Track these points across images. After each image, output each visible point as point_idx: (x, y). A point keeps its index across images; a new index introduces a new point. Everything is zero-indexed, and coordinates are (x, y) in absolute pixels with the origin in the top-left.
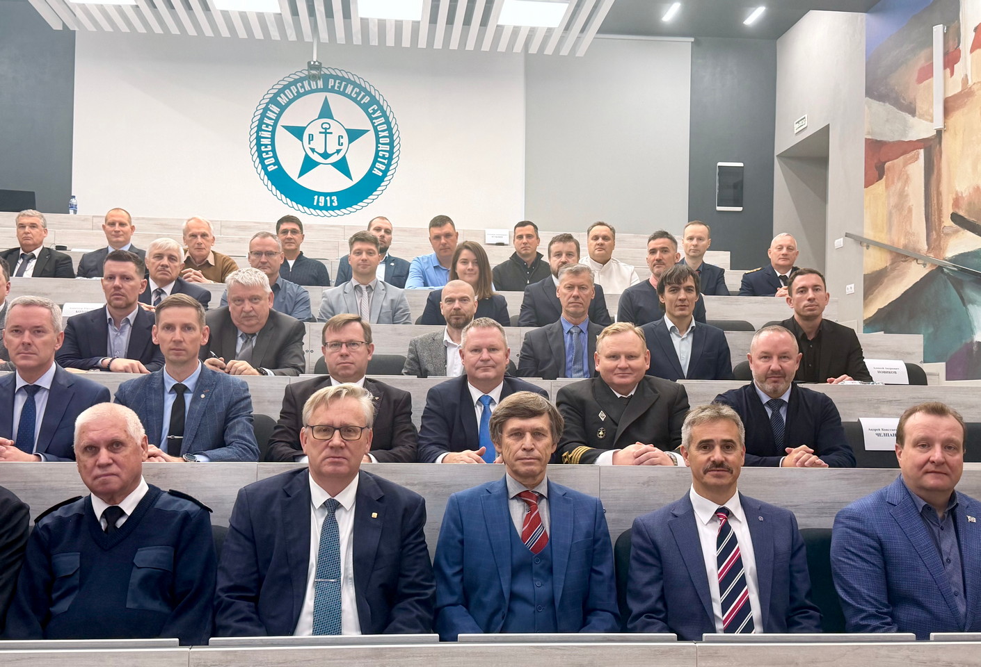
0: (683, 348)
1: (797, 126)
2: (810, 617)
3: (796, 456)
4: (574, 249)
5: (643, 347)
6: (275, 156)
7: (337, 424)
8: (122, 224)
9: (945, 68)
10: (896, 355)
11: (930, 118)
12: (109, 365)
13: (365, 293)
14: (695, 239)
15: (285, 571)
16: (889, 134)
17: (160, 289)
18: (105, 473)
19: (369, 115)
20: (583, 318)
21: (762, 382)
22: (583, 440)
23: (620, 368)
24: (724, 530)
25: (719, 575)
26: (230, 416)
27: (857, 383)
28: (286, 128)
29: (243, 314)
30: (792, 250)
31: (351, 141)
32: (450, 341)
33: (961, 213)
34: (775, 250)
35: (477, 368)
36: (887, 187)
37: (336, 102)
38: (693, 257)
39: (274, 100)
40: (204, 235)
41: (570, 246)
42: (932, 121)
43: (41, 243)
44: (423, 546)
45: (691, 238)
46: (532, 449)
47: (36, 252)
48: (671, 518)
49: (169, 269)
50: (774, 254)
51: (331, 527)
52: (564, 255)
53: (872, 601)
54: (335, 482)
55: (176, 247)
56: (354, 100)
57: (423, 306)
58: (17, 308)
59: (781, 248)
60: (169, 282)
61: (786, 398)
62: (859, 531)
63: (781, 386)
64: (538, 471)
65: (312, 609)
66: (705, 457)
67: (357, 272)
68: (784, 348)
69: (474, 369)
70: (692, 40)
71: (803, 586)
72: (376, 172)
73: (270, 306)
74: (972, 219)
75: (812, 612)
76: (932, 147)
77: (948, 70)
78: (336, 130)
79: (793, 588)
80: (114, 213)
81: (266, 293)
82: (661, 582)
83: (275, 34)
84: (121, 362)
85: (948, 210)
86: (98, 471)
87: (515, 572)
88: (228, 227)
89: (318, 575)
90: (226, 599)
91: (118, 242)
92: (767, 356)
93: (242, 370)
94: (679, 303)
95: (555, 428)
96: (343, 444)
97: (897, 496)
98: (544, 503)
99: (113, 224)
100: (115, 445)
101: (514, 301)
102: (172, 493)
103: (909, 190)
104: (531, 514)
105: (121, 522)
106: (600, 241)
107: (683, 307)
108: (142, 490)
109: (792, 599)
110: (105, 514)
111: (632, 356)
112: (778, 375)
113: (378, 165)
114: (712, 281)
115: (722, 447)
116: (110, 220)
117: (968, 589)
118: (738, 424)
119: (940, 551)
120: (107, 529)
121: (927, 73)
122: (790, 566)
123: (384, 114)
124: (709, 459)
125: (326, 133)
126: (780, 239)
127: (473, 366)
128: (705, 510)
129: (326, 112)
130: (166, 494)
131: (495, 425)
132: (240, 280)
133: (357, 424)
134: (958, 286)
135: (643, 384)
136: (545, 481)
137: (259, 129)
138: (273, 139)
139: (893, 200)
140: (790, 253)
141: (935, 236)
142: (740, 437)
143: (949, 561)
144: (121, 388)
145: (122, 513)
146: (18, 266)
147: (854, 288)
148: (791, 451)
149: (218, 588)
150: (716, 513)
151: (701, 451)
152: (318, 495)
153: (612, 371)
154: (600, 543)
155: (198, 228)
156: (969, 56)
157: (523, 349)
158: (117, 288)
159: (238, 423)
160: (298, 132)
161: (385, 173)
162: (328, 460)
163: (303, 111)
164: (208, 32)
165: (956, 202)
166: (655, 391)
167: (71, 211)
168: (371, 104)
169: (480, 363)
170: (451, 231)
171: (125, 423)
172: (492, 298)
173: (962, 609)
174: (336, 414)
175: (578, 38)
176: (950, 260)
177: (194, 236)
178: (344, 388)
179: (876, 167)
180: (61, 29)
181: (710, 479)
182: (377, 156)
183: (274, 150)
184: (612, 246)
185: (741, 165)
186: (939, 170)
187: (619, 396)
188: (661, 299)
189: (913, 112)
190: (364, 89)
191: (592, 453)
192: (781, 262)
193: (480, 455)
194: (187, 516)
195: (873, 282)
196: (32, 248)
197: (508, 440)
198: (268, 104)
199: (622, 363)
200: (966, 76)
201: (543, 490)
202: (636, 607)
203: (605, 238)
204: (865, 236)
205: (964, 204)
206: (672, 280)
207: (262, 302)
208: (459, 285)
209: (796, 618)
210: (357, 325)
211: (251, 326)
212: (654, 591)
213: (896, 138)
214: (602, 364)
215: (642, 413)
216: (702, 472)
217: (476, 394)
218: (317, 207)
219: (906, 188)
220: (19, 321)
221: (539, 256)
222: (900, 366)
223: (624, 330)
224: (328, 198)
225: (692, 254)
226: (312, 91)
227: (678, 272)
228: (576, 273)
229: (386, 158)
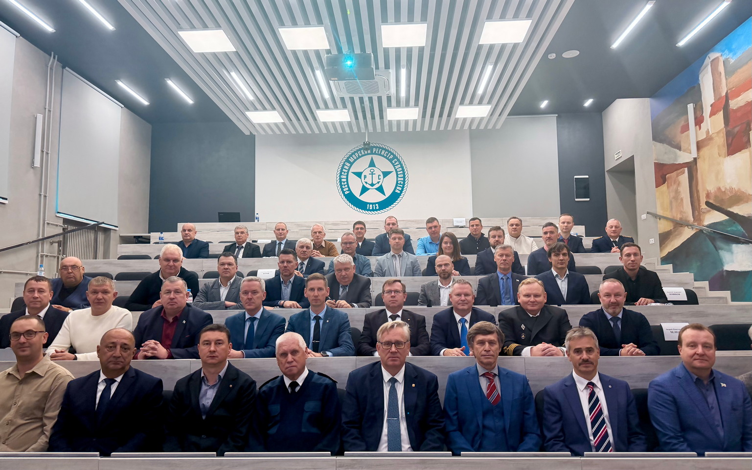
0: (563, 285)
1: (616, 156)
2: (640, 439)
3: (628, 349)
4: (502, 234)
5: (543, 291)
6: (348, 187)
7: (393, 342)
8: (283, 230)
9: (696, 125)
10: (680, 284)
11: (689, 152)
12: (283, 304)
13: (398, 258)
14: (566, 223)
15: (373, 414)
16: (667, 160)
17: (302, 262)
18: (291, 366)
19: (393, 164)
20: (509, 271)
21: (606, 308)
22: (513, 339)
23: (531, 302)
24: (592, 394)
25: (591, 419)
26: (340, 331)
27: (658, 304)
28: (354, 173)
29: (342, 277)
30: (618, 227)
31: (384, 177)
32: (441, 285)
33: (711, 201)
34: (609, 228)
35: (459, 304)
36: (668, 187)
37: (377, 159)
38: (565, 232)
39: (347, 160)
40: (320, 232)
41: (499, 232)
42: (691, 153)
43: (246, 240)
44: (437, 401)
45: (564, 223)
46: (489, 351)
47: (244, 245)
48: (564, 387)
49: (306, 253)
50: (608, 230)
51: (393, 391)
52: (497, 237)
53: (672, 429)
54: (394, 370)
55: (310, 242)
56: (386, 157)
57: (425, 264)
58: (245, 283)
59: (612, 227)
60: (306, 259)
61: (620, 316)
62: (661, 392)
63: (617, 310)
64: (493, 362)
65: (387, 433)
66: (578, 357)
67: (393, 248)
68: (617, 291)
69: (457, 305)
70: (557, 115)
71: (635, 421)
72: (397, 191)
73: (354, 271)
74: (718, 205)
75: (640, 436)
76: (692, 167)
77: (698, 127)
78: (377, 172)
79: (629, 422)
80: (279, 224)
81: (352, 266)
82: (561, 422)
83: (348, 130)
84: (288, 303)
85: (703, 200)
86: (287, 365)
87: (485, 414)
88: (328, 224)
89: (388, 417)
90: (347, 428)
91: (281, 238)
92: (608, 295)
93: (344, 306)
94: (560, 262)
95: (500, 340)
96: (397, 351)
97: (681, 373)
98: (497, 377)
99: (279, 230)
100: (294, 352)
101: (472, 260)
102: (319, 374)
103: (681, 189)
104: (491, 384)
105: (298, 389)
106: (514, 226)
107: (562, 264)
108: (306, 373)
109: (629, 429)
110: (290, 385)
111: (537, 296)
112: (616, 304)
113: (398, 188)
114: (575, 245)
115: (586, 351)
116: (277, 228)
117: (724, 423)
118: (593, 338)
119: (707, 402)
120: (291, 392)
121: (686, 128)
122: (627, 411)
123: (400, 163)
124: (581, 358)
125: (372, 174)
126: (611, 222)
127: (457, 302)
128: (582, 383)
129: (372, 164)
130: (316, 375)
131: (470, 338)
132: (340, 261)
133: (402, 340)
134: (713, 240)
135: (544, 309)
136: (497, 367)
137: (341, 174)
138: (347, 178)
139: (672, 194)
140: (617, 229)
141: (697, 214)
142: (596, 345)
143: (712, 408)
144: (291, 318)
145: (298, 385)
146: (236, 252)
147: (654, 241)
148: (625, 346)
149: (342, 422)
150: (587, 385)
151: (576, 354)
152: (387, 376)
153: (526, 303)
154: (527, 398)
155: (317, 229)
156: (709, 120)
157: (479, 287)
158: (285, 267)
159: (344, 334)
160: (359, 175)
161: (401, 192)
162: (390, 359)
163: (361, 165)
164: (317, 131)
165: (708, 196)
166: (550, 314)
167: (256, 221)
168: (393, 159)
169: (460, 302)
170: (437, 224)
171: (298, 342)
172: (461, 260)
173: (722, 433)
174: (391, 336)
175: (498, 119)
176: (707, 226)
177: (316, 233)
178: (395, 323)
179: (661, 177)
180: (249, 134)
181: (582, 368)
182: (397, 183)
183: (348, 184)
184: (521, 229)
185: (587, 177)
186: (697, 178)
187: (531, 316)
188: (550, 260)
189: (680, 149)
190: (390, 152)
191: (520, 348)
192: (612, 235)
193: (461, 350)
194: (327, 386)
195: (664, 238)
196: (242, 243)
197: (477, 346)
198: (344, 162)
199: (532, 299)
200: (708, 129)
201: (496, 371)
202: (549, 435)
203: (517, 225)
204: (658, 214)
205: (712, 197)
206: (556, 250)
207: (350, 270)
208: (443, 258)
209: (632, 440)
210: (399, 284)
211: (346, 282)
212: (558, 426)
213: (671, 162)
214: (522, 299)
215: (545, 324)
216: (578, 365)
217: (458, 317)
218: (369, 210)
219: (679, 188)
220: (246, 288)
221: (483, 234)
222: (682, 290)
223: (533, 283)
224: (374, 205)
225: (564, 231)
226: (365, 155)
227: (558, 246)
228: (504, 248)
229: (401, 184)
